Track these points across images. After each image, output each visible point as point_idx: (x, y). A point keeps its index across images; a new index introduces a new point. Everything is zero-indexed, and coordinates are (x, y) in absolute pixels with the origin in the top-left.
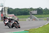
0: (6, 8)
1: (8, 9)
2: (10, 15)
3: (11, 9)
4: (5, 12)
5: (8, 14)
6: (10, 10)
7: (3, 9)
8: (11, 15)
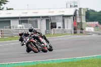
0: (82, 10)
1: (86, 12)
2: (90, 23)
3: (93, 11)
4: (81, 18)
5: (86, 21)
6: (90, 13)
7: (77, 12)
8: (92, 23)
